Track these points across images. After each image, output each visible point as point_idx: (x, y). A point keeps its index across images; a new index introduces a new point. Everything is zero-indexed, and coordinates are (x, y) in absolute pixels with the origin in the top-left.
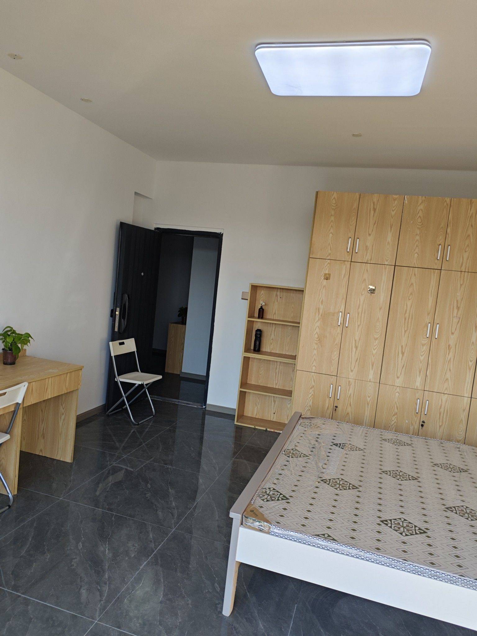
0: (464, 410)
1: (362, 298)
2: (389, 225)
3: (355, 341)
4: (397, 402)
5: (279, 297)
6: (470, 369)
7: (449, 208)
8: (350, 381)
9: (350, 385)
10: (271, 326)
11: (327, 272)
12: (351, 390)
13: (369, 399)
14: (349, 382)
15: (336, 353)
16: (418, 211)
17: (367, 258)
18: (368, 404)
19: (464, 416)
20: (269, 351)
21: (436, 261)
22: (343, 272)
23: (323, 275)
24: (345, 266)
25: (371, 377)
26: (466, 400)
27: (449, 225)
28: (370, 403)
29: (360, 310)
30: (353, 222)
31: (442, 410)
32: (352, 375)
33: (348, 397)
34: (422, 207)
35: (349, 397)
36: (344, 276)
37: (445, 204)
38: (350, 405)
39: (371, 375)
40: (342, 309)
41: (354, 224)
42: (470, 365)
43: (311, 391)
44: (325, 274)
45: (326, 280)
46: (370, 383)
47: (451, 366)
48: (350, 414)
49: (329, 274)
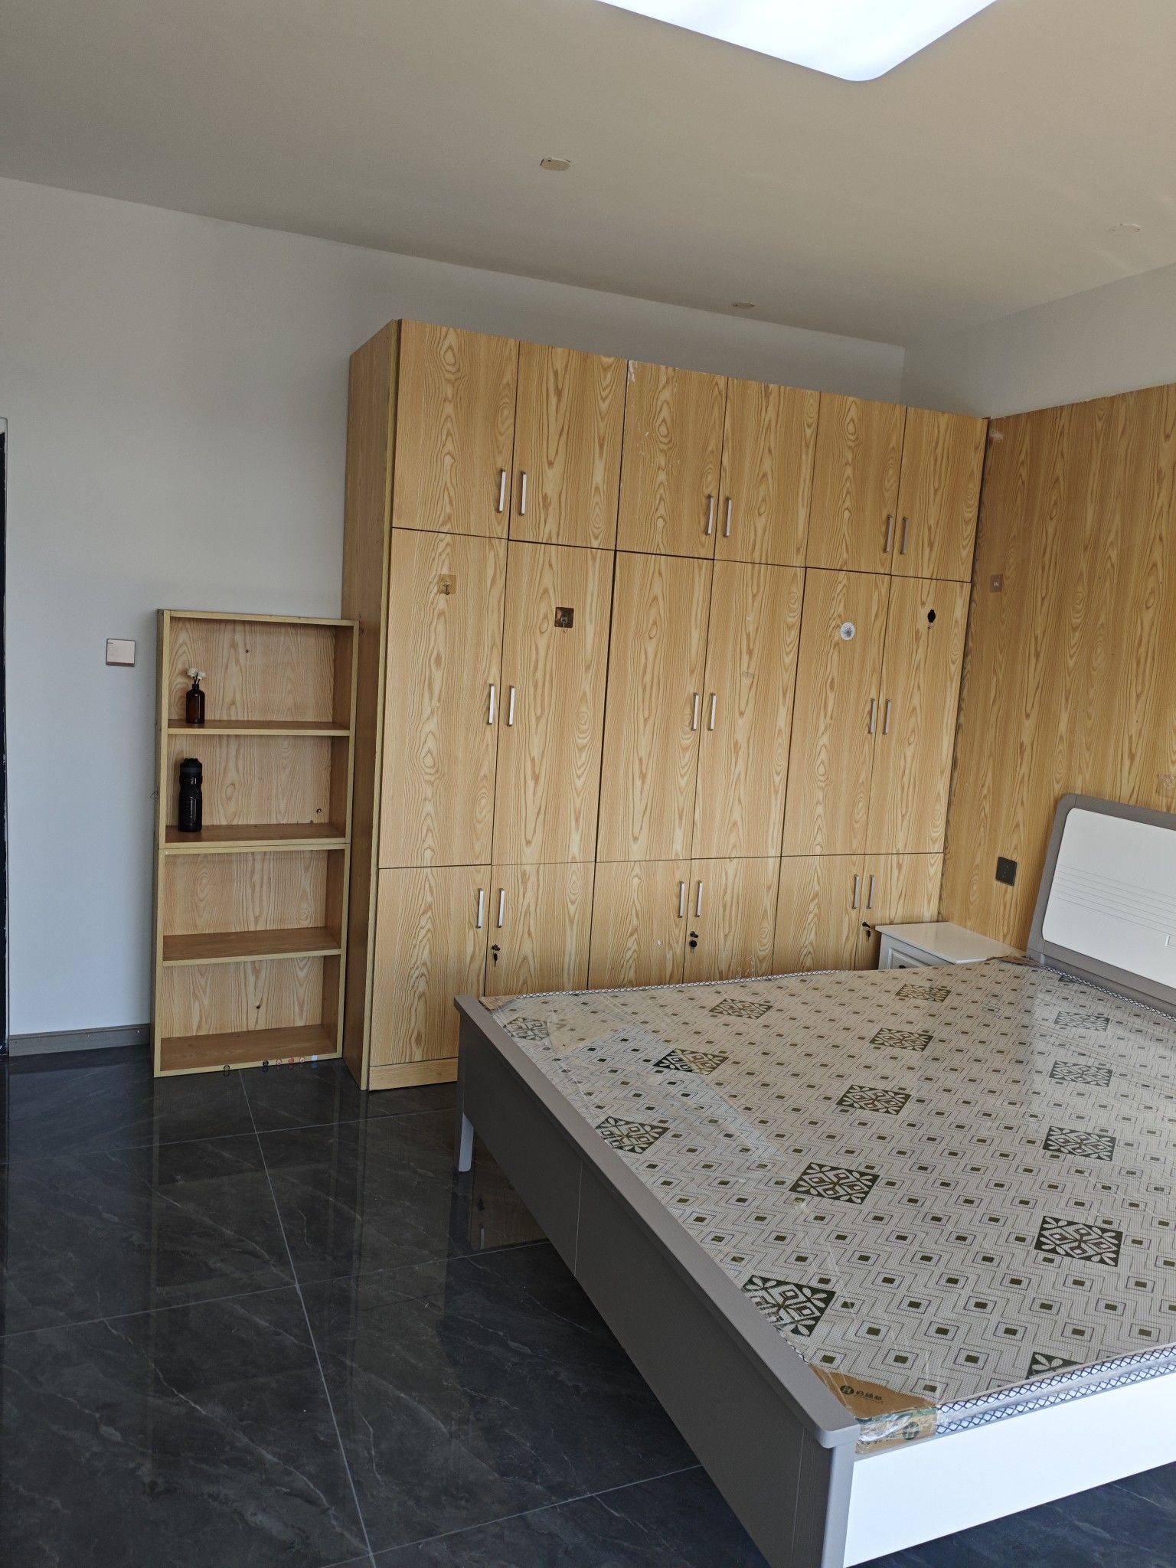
0: (769, 888)
1: (542, 643)
2: (597, 440)
3: (533, 760)
4: (636, 902)
5: (241, 650)
6: (776, 792)
7: (724, 402)
8: (525, 871)
9: (525, 882)
10: (225, 742)
11: (445, 571)
12: (529, 894)
13: (572, 908)
14: (524, 874)
15: (485, 803)
16: (660, 403)
17: (548, 530)
18: (572, 922)
19: (768, 901)
20: (224, 823)
21: (703, 537)
22: (490, 572)
23: (436, 579)
24: (492, 554)
25: (575, 849)
26: (772, 864)
27: (725, 448)
28: (576, 919)
29: (539, 674)
30: (506, 425)
31: (728, 898)
32: (530, 854)
33: (523, 914)
34: (666, 395)
35: (526, 913)
36: (493, 581)
37: (716, 392)
38: (530, 934)
39: (576, 844)
40: (494, 676)
41: (507, 429)
42: (777, 783)
43: (423, 923)
44: (442, 578)
45: (443, 595)
46: (574, 866)
47: (742, 792)
48: (530, 958)
49: (453, 578)
